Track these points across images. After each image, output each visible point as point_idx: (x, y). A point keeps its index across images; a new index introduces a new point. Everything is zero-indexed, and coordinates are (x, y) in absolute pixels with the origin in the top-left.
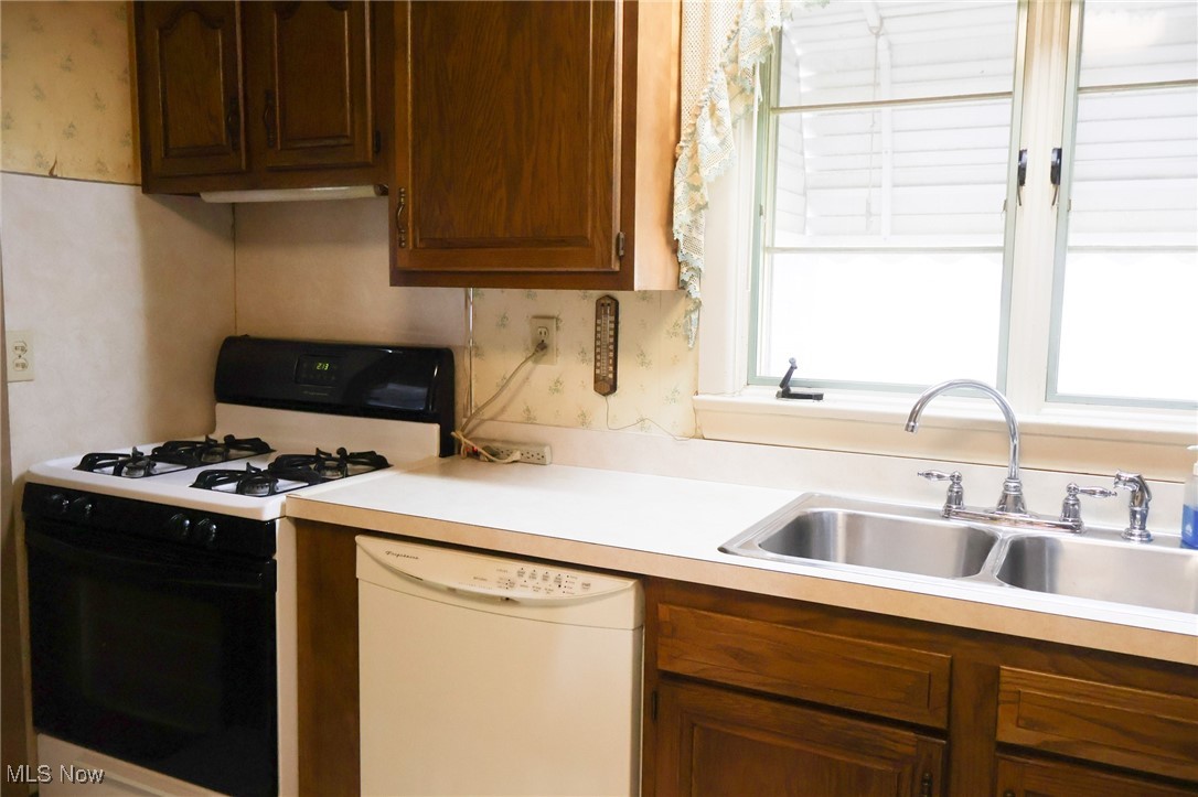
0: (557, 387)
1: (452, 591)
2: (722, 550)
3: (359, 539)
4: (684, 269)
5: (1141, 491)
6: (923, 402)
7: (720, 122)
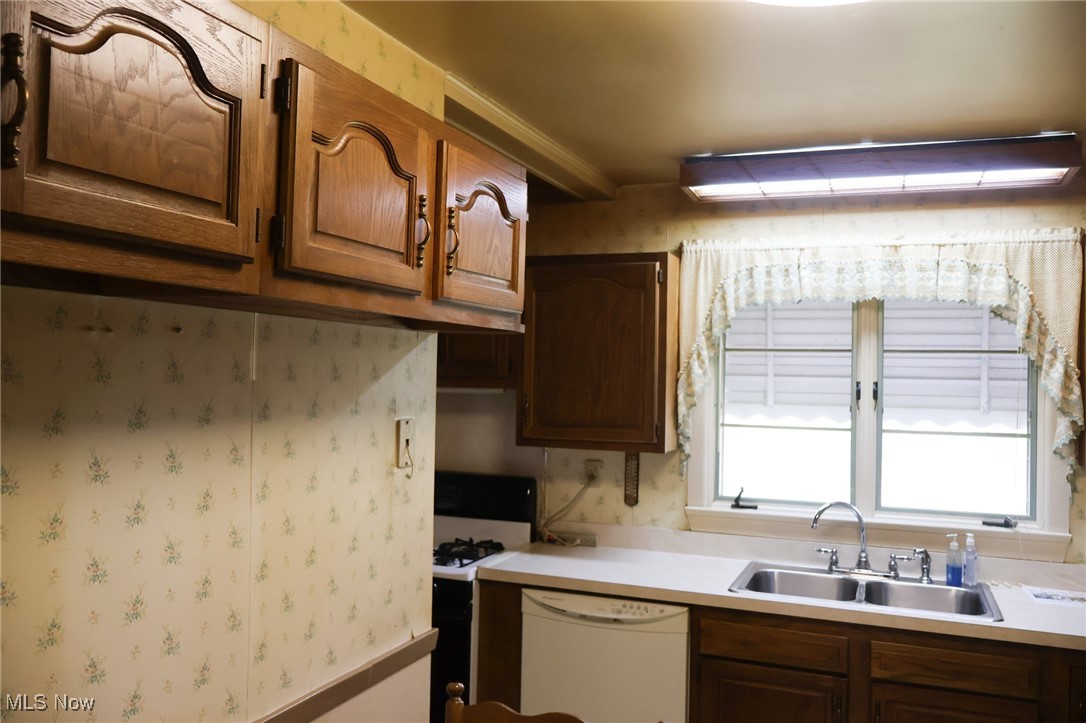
0: (601, 501)
1: (583, 617)
2: (730, 590)
3: (524, 590)
4: (681, 438)
5: (926, 559)
6: (820, 513)
7: (703, 362)
